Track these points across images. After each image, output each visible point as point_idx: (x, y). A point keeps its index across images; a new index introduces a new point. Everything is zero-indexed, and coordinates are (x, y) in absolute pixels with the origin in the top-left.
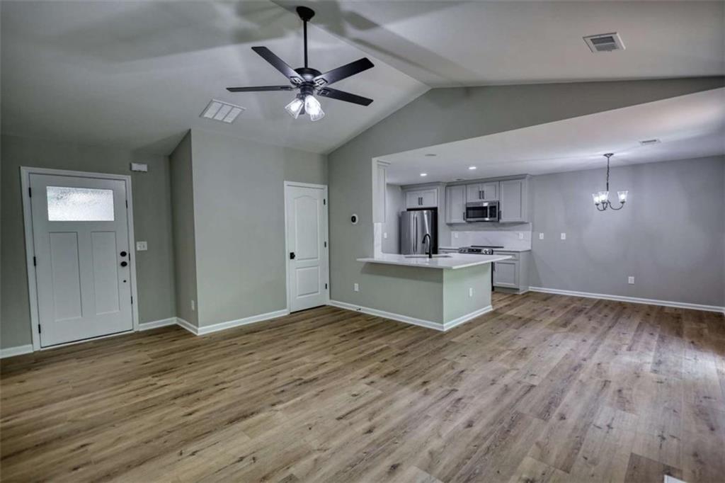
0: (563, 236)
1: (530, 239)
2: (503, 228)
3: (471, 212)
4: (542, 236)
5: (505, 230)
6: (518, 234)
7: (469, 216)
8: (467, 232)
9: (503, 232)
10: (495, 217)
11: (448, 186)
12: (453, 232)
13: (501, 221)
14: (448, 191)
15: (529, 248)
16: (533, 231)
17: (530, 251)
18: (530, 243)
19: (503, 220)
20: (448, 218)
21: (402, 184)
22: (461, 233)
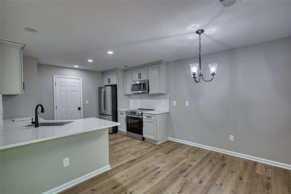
0: (187, 103)
1: (169, 105)
2: (153, 97)
3: (134, 87)
4: (175, 103)
5: (155, 99)
6: (162, 102)
7: (134, 90)
8: (136, 100)
9: (153, 100)
10: (146, 90)
11: (124, 71)
12: (130, 100)
13: (150, 93)
14: (125, 74)
15: (168, 111)
16: (170, 99)
17: (168, 112)
18: (169, 107)
19: (151, 92)
20: (125, 91)
21: (101, 71)
22: (134, 100)
